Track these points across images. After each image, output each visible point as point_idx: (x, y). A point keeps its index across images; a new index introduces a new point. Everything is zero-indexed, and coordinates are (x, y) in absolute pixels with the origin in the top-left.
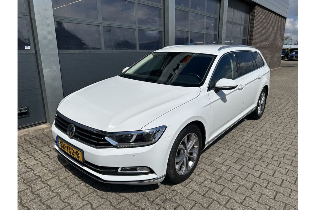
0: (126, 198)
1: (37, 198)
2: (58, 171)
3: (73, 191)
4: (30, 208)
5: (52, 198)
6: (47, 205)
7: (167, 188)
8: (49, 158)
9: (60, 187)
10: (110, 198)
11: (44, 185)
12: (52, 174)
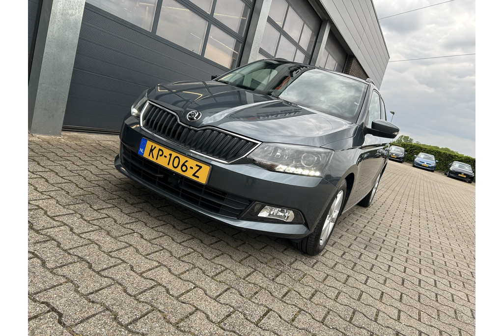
0: (227, 269)
1: (49, 240)
2: (76, 206)
3: (121, 241)
4: (39, 254)
5: (82, 246)
6: (76, 255)
8: (47, 181)
9: (93, 231)
10: (198, 264)
11: (55, 223)
12: (64, 207)
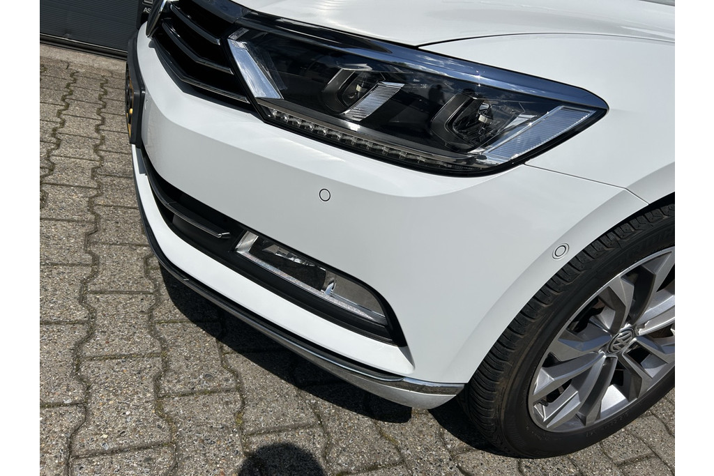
7: (445, 444)
